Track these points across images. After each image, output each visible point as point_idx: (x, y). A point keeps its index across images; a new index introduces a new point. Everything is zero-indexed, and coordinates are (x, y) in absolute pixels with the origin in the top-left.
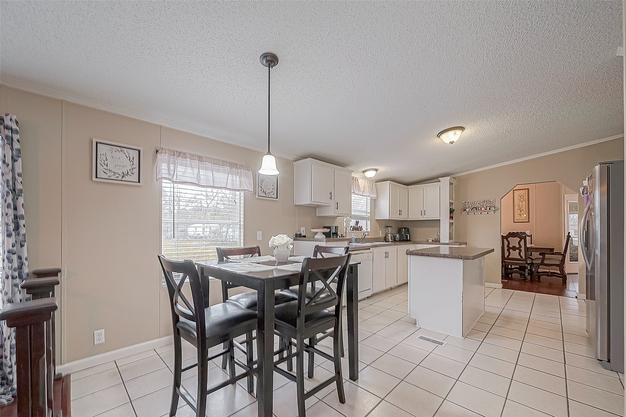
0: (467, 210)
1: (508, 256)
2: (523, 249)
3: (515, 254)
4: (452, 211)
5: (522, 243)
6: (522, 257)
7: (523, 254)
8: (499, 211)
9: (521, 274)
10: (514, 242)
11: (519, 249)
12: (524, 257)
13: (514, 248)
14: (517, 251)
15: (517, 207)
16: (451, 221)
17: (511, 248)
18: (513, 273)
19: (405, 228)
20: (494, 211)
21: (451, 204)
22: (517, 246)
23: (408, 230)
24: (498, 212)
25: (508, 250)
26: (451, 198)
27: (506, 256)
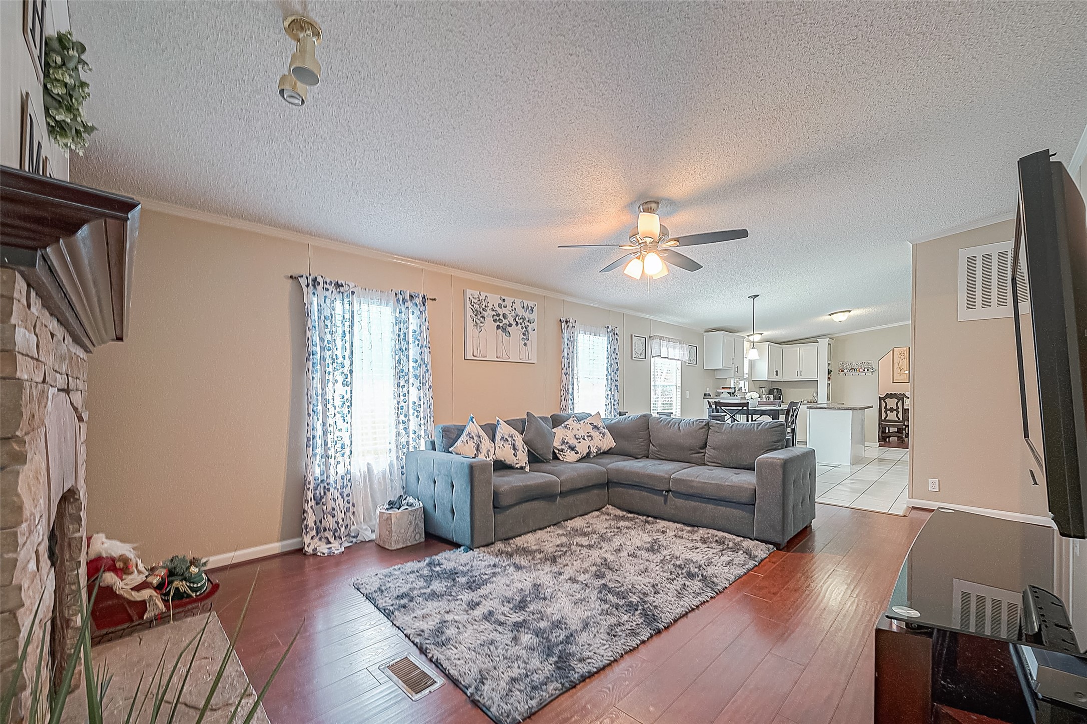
0: (845, 371)
1: (885, 418)
2: (900, 410)
3: (892, 416)
4: (829, 372)
5: (900, 404)
6: (899, 419)
7: (900, 416)
8: (877, 372)
9: (898, 437)
10: (891, 403)
11: (897, 410)
12: (901, 419)
13: (892, 410)
14: (895, 412)
15: (896, 366)
16: (829, 382)
17: (889, 410)
18: (890, 437)
19: (777, 389)
20: (872, 372)
21: (829, 364)
22: (895, 408)
23: (780, 391)
24: (876, 374)
25: (886, 412)
26: (829, 359)
27: (883, 419)
